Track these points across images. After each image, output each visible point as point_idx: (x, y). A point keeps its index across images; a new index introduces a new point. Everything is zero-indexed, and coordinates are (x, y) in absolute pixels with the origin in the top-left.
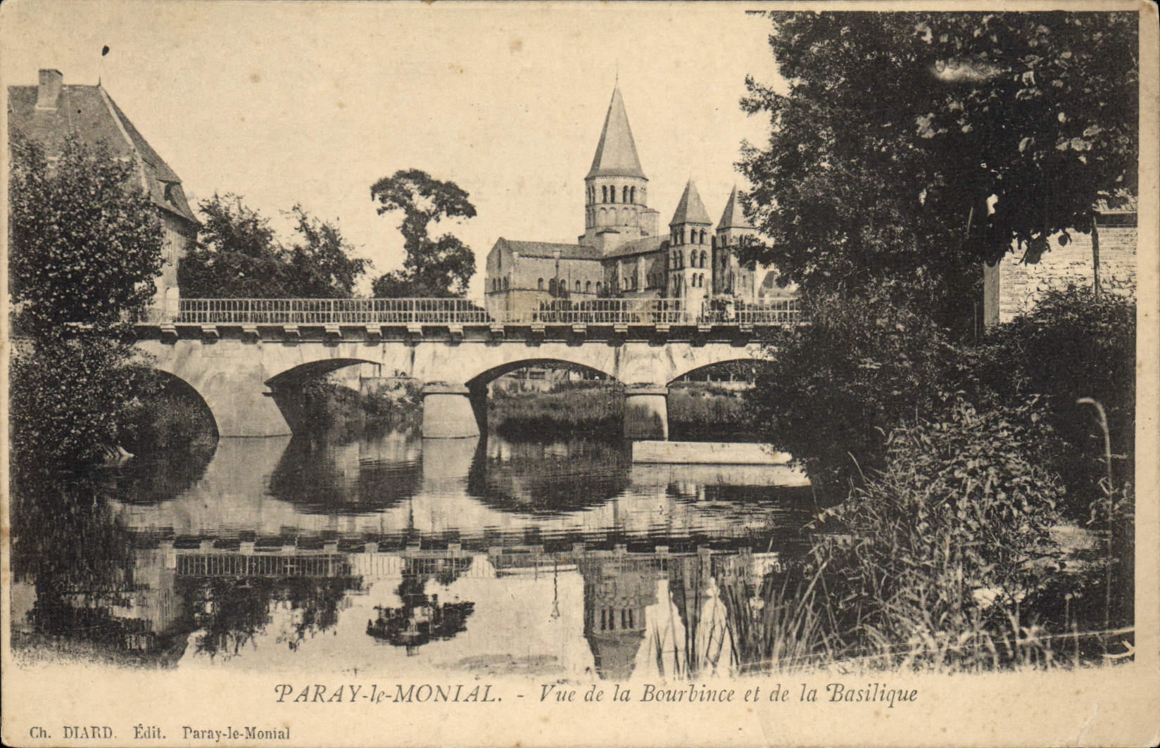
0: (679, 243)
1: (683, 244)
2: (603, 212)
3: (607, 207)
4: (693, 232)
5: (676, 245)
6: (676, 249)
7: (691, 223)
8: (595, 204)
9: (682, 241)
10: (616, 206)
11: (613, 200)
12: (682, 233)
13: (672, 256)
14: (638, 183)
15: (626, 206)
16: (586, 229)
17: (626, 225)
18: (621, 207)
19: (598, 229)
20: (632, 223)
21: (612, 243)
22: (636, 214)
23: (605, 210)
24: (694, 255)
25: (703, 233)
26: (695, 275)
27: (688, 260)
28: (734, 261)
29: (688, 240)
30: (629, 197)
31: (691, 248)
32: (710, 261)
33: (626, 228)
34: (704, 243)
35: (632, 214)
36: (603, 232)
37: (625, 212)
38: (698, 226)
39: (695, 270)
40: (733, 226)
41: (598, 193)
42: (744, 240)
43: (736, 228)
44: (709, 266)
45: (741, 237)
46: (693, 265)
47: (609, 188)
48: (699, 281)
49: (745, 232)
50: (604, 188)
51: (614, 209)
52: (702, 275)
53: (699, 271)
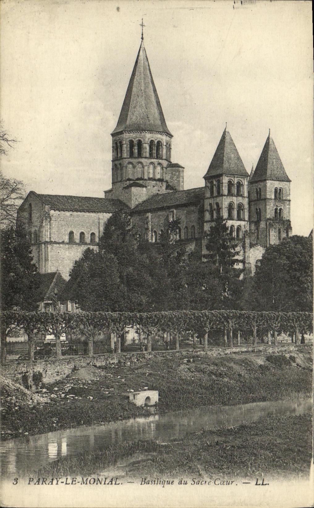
0: (215, 194)
1: (220, 194)
2: (131, 166)
3: (134, 161)
4: (230, 184)
5: (212, 196)
6: (211, 201)
7: (227, 175)
8: (121, 158)
9: (219, 192)
10: (143, 160)
11: (140, 155)
12: (220, 184)
13: (207, 207)
14: (164, 139)
15: (153, 160)
16: (113, 183)
17: (152, 179)
18: (147, 162)
19: (125, 183)
20: (158, 177)
21: (139, 196)
22: (162, 168)
23: (131, 164)
24: (230, 207)
25: (240, 185)
26: (232, 228)
27: (225, 212)
28: (270, 213)
29: (225, 192)
30: (154, 152)
31: (227, 200)
32: (246, 214)
33: (152, 182)
34: (240, 195)
35: (158, 168)
36: (130, 185)
37: (152, 166)
38: (235, 177)
39: (232, 223)
40: (268, 178)
41: (126, 148)
42: (278, 193)
43: (270, 180)
44: (246, 218)
45: (276, 190)
46: (231, 217)
47: (136, 143)
48: (237, 234)
49: (279, 185)
50: (131, 143)
51: (140, 163)
52: (239, 228)
53: (236, 224)
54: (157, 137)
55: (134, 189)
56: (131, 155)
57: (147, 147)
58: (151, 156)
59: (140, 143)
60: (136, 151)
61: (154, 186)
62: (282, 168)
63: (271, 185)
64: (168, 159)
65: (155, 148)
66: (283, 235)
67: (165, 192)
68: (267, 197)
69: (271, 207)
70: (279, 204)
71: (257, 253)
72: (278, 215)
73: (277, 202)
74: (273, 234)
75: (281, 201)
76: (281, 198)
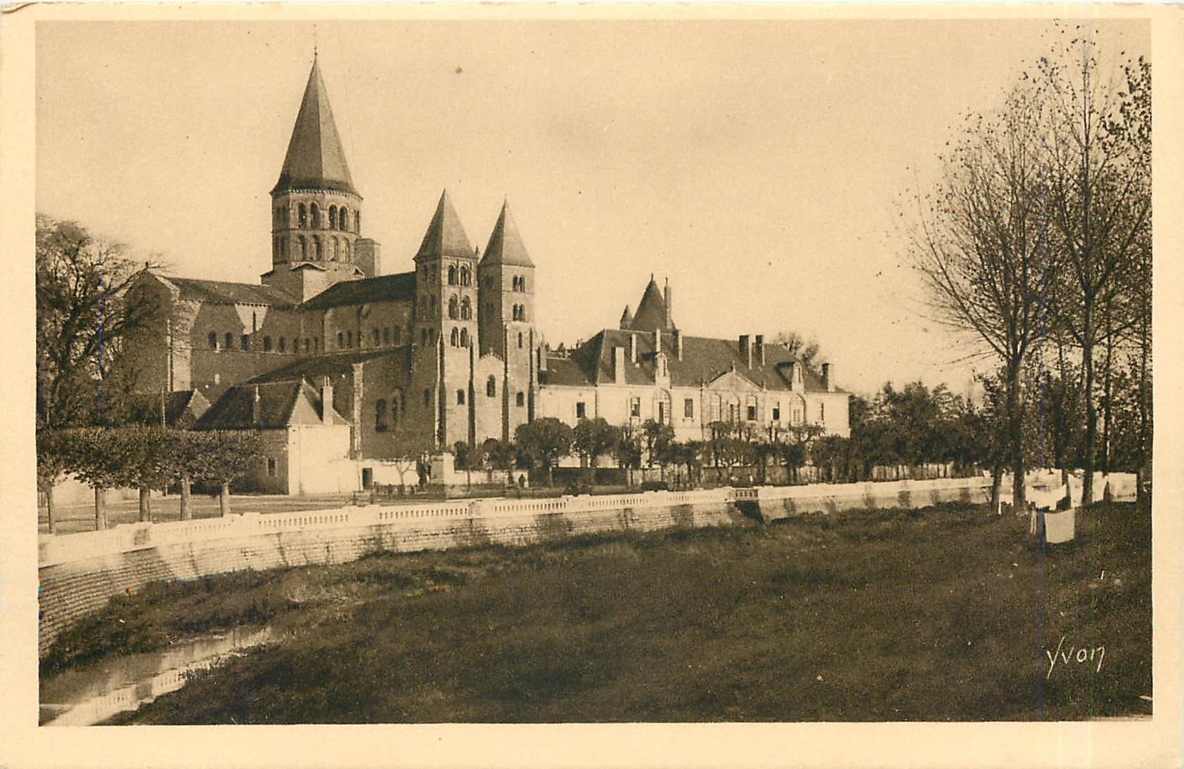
0: (429, 284)
1: (438, 283)
3: (306, 233)
4: (452, 269)
5: (425, 287)
6: (425, 293)
7: (448, 257)
8: (287, 229)
9: (435, 281)
11: (315, 226)
12: (437, 268)
13: (419, 301)
14: (351, 203)
15: (334, 233)
16: (275, 264)
17: (333, 260)
18: (327, 236)
19: (293, 264)
20: (343, 258)
21: (314, 283)
22: (348, 245)
23: (301, 237)
24: (453, 303)
25: (465, 271)
26: (455, 331)
27: (445, 309)
28: (507, 311)
29: (445, 280)
30: (338, 221)
31: (448, 292)
32: (475, 311)
33: (334, 265)
34: (466, 284)
35: (343, 245)
36: (301, 268)
37: (332, 241)
38: (458, 260)
39: (453, 323)
40: (503, 261)
41: (294, 214)
42: (518, 283)
43: (509, 264)
44: (475, 318)
45: (515, 279)
46: (452, 315)
47: (308, 207)
48: (461, 338)
49: (519, 271)
50: (302, 207)
51: (316, 237)
52: (464, 331)
53: (460, 325)
54: (341, 200)
55: (306, 272)
56: (302, 223)
57: (327, 215)
58: (332, 227)
59: (315, 209)
60: (309, 218)
61: (336, 270)
62: (523, 249)
63: (508, 273)
64: (356, 233)
65: (337, 217)
66: (526, 342)
67: (354, 279)
68: (503, 288)
69: (509, 302)
70: (519, 298)
71: (490, 366)
72: (518, 313)
73: (515, 294)
74: (511, 341)
75: (522, 295)
76: (522, 290)
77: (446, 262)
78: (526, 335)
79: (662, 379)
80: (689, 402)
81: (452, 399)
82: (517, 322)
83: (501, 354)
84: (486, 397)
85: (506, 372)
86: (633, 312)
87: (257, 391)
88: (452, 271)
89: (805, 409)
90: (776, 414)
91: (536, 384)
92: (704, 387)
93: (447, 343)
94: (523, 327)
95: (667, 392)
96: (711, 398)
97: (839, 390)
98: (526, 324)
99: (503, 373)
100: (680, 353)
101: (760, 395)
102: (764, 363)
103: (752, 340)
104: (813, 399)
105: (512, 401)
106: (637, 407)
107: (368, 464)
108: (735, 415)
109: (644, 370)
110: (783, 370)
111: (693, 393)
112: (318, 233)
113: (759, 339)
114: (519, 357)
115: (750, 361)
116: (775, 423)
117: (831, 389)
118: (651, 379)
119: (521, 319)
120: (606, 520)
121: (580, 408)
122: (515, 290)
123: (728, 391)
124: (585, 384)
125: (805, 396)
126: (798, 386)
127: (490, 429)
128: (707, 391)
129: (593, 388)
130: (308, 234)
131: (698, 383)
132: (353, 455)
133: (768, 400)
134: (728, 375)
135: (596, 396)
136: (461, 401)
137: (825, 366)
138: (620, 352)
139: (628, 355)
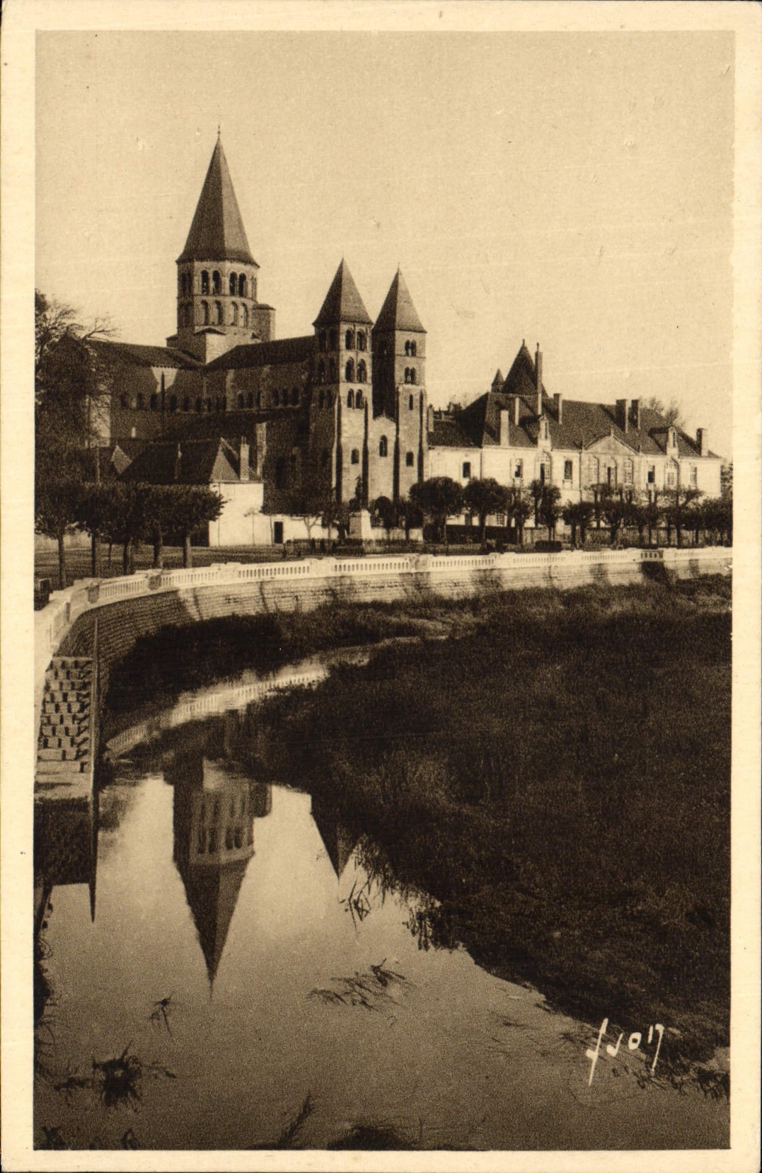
0: (329, 347)
1: (336, 348)
2: (204, 305)
5: (324, 350)
6: (322, 355)
7: (345, 322)
8: (191, 295)
9: (334, 345)
11: (217, 292)
12: (335, 333)
13: (317, 365)
14: (249, 270)
15: (233, 299)
16: (179, 327)
17: (233, 324)
18: (227, 301)
19: (197, 328)
20: (241, 322)
21: (216, 347)
22: (246, 310)
23: (205, 303)
24: (350, 366)
25: (361, 335)
26: (351, 392)
27: (343, 371)
28: (399, 374)
29: (343, 344)
30: (237, 289)
31: (346, 355)
32: (369, 374)
33: (233, 328)
34: (362, 349)
35: (242, 310)
36: (203, 332)
37: (232, 307)
38: (354, 326)
39: (351, 386)
40: (397, 327)
41: (197, 281)
42: (411, 348)
43: (401, 330)
44: (369, 380)
45: (407, 343)
46: (349, 378)
47: (211, 276)
48: (356, 401)
49: (412, 337)
50: (205, 274)
51: (218, 303)
52: (360, 392)
53: (356, 387)
54: (239, 268)
55: (209, 336)
56: (205, 289)
57: (227, 280)
58: (232, 293)
59: (217, 276)
60: (212, 284)
61: (235, 334)
63: (401, 338)
64: (253, 299)
65: (237, 282)
66: (416, 404)
67: (251, 342)
68: (396, 352)
69: (401, 366)
70: (411, 363)
71: (382, 427)
72: (411, 376)
73: (408, 359)
74: (403, 402)
75: (414, 359)
76: (414, 354)
77: (344, 327)
78: (417, 398)
79: (544, 443)
80: (568, 465)
81: (347, 459)
82: (409, 386)
83: (393, 415)
84: (379, 457)
85: (398, 433)
86: (505, 376)
87: (179, 447)
88: (349, 335)
89: (678, 474)
90: (651, 477)
91: (425, 445)
92: (583, 451)
93: (344, 406)
94: (415, 390)
95: (548, 454)
96: (589, 460)
97: (711, 455)
98: (417, 387)
99: (395, 433)
100: (560, 417)
101: (636, 459)
102: (639, 427)
103: (628, 405)
104: (687, 464)
105: (403, 462)
106: (520, 468)
107: (279, 518)
108: (612, 477)
109: (526, 432)
110: (657, 436)
111: (573, 455)
112: (220, 298)
113: (635, 403)
114: (409, 419)
115: (627, 425)
116: (651, 487)
117: (704, 453)
118: (534, 441)
119: (413, 382)
120: (530, 578)
121: (467, 467)
122: (407, 355)
123: (605, 454)
124: (471, 446)
125: (679, 460)
126: (672, 451)
127: (381, 487)
128: (585, 455)
129: (479, 449)
130: (210, 299)
131: (579, 446)
132: (266, 510)
133: (645, 462)
134: (607, 439)
135: (481, 457)
136: (355, 461)
137: (700, 432)
138: (505, 415)
139: (511, 418)
